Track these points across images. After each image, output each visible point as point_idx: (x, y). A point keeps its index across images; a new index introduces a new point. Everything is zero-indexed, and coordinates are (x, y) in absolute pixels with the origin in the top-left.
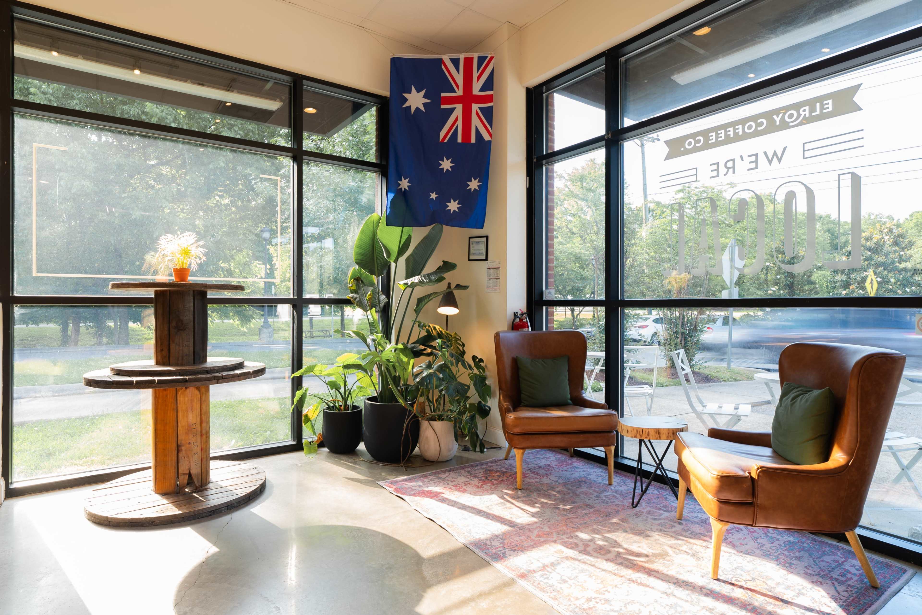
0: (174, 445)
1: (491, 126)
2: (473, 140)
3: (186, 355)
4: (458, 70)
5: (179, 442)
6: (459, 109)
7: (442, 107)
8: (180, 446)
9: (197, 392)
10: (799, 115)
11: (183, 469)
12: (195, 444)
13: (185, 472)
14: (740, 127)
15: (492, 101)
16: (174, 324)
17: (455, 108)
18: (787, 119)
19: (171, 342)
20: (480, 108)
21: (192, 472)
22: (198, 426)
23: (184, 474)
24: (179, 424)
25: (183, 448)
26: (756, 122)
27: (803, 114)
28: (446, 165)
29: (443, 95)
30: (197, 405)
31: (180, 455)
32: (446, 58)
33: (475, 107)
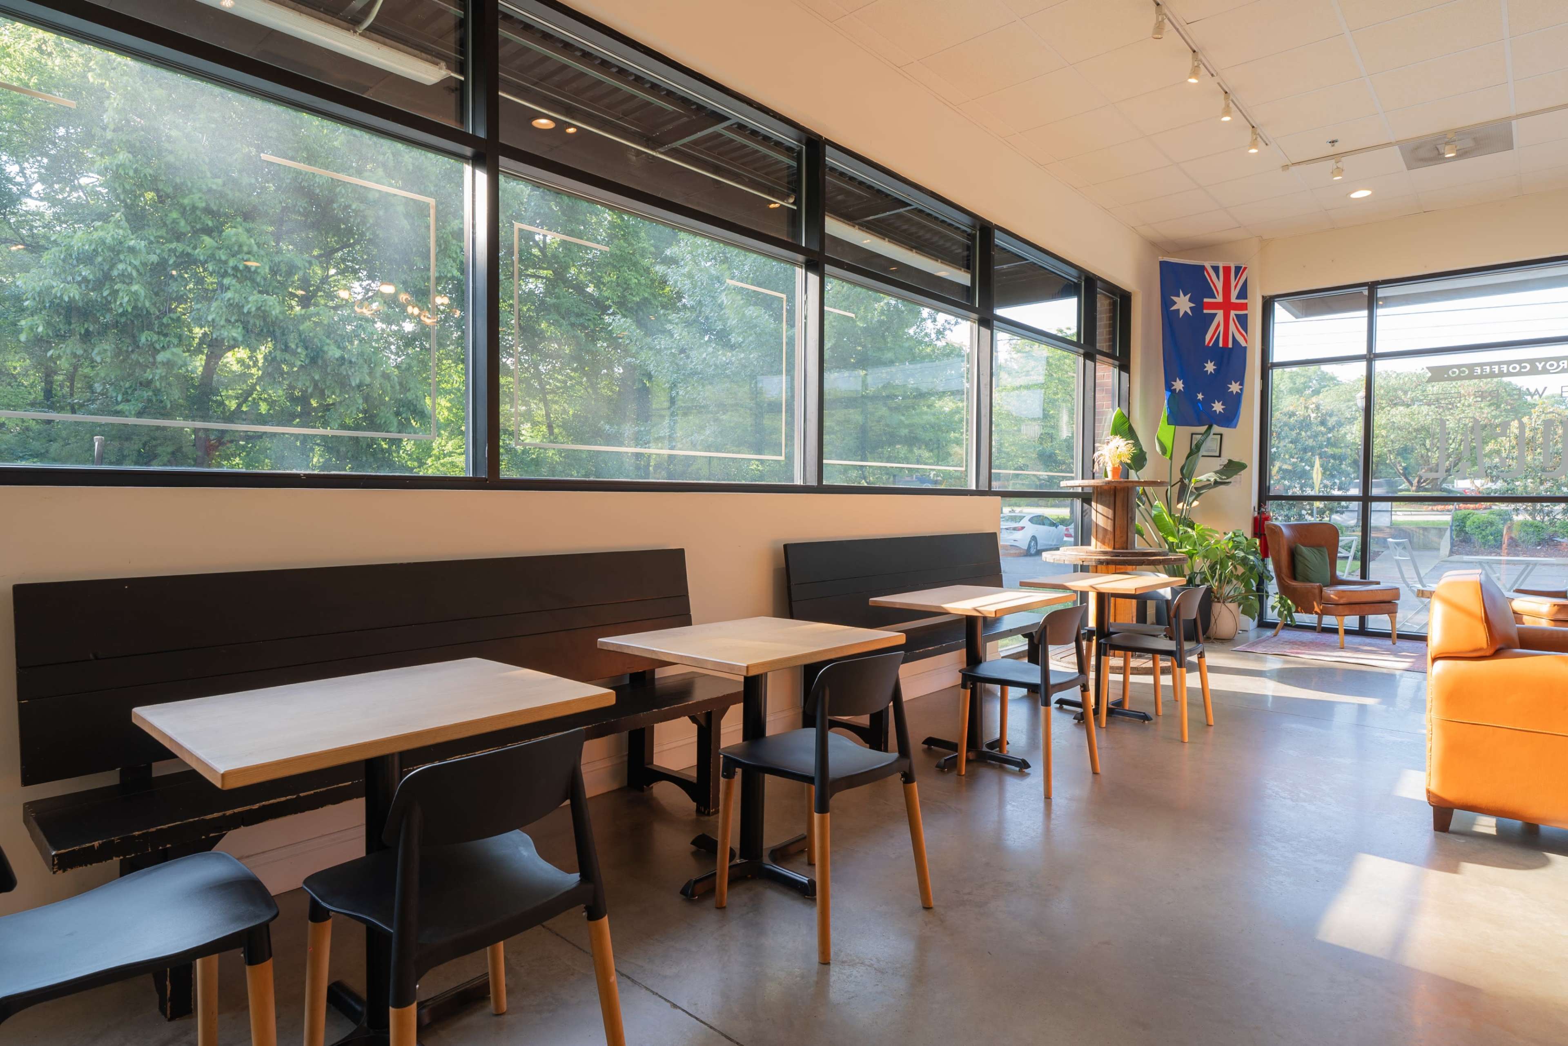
1: (1246, 333)
2: (1230, 346)
4: (1218, 278)
6: (1220, 314)
7: (1205, 311)
10: (1559, 366)
14: (1505, 366)
15: (1246, 309)
17: (1216, 314)
18: (1548, 366)
20: (1236, 315)
26: (1520, 365)
27: (1562, 366)
28: (1210, 367)
29: (1206, 300)
32: (1208, 265)
33: (1233, 313)
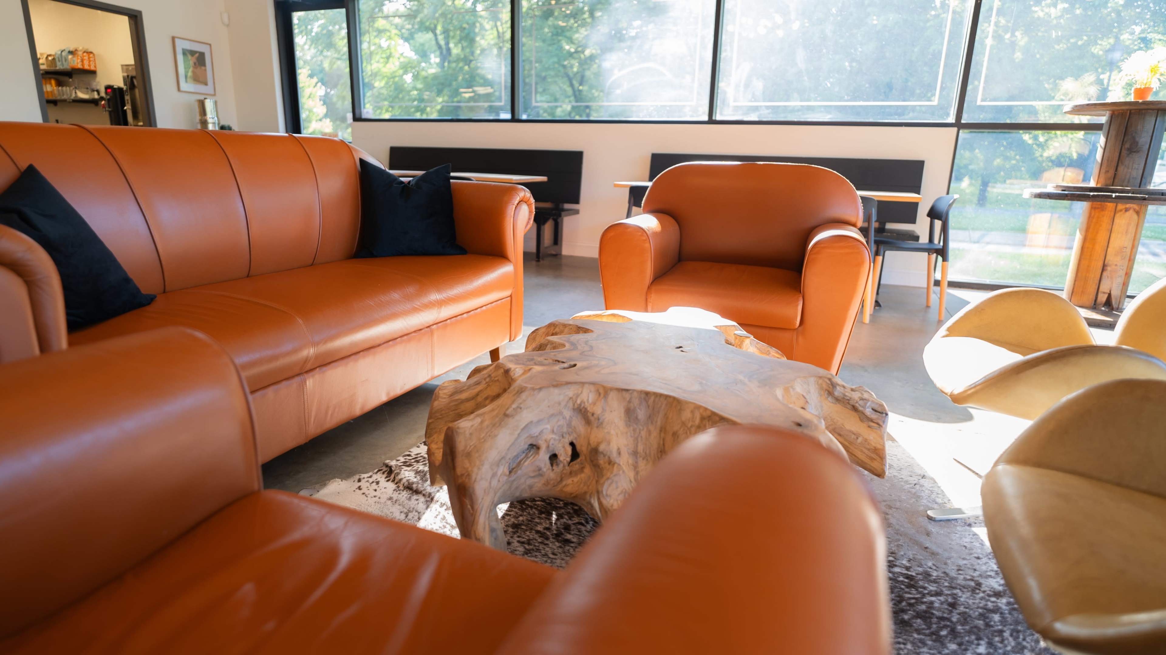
0: (1100, 264)
3: (1133, 178)
5: (1106, 262)
8: (1106, 266)
9: (1135, 216)
11: (1105, 287)
12: (1122, 268)
13: (1106, 291)
16: (1127, 146)
19: (1120, 164)
21: (1112, 292)
22: (1128, 250)
23: (1104, 293)
24: (1110, 245)
25: (1109, 268)
30: (1132, 230)
31: (1105, 274)
